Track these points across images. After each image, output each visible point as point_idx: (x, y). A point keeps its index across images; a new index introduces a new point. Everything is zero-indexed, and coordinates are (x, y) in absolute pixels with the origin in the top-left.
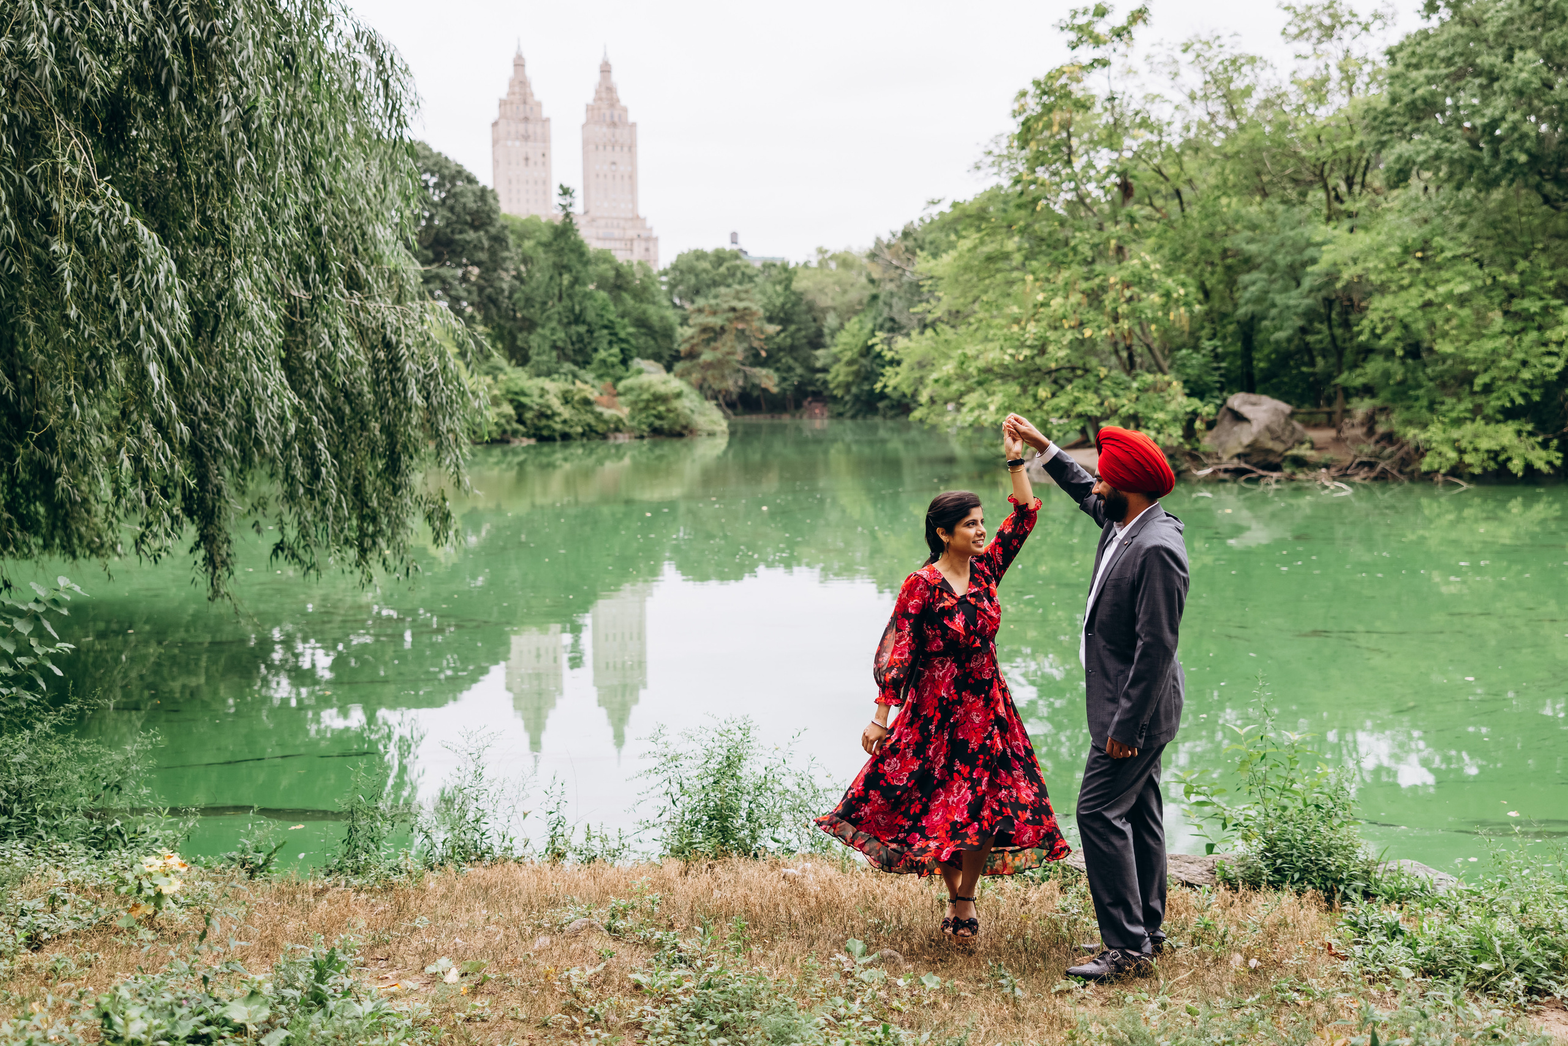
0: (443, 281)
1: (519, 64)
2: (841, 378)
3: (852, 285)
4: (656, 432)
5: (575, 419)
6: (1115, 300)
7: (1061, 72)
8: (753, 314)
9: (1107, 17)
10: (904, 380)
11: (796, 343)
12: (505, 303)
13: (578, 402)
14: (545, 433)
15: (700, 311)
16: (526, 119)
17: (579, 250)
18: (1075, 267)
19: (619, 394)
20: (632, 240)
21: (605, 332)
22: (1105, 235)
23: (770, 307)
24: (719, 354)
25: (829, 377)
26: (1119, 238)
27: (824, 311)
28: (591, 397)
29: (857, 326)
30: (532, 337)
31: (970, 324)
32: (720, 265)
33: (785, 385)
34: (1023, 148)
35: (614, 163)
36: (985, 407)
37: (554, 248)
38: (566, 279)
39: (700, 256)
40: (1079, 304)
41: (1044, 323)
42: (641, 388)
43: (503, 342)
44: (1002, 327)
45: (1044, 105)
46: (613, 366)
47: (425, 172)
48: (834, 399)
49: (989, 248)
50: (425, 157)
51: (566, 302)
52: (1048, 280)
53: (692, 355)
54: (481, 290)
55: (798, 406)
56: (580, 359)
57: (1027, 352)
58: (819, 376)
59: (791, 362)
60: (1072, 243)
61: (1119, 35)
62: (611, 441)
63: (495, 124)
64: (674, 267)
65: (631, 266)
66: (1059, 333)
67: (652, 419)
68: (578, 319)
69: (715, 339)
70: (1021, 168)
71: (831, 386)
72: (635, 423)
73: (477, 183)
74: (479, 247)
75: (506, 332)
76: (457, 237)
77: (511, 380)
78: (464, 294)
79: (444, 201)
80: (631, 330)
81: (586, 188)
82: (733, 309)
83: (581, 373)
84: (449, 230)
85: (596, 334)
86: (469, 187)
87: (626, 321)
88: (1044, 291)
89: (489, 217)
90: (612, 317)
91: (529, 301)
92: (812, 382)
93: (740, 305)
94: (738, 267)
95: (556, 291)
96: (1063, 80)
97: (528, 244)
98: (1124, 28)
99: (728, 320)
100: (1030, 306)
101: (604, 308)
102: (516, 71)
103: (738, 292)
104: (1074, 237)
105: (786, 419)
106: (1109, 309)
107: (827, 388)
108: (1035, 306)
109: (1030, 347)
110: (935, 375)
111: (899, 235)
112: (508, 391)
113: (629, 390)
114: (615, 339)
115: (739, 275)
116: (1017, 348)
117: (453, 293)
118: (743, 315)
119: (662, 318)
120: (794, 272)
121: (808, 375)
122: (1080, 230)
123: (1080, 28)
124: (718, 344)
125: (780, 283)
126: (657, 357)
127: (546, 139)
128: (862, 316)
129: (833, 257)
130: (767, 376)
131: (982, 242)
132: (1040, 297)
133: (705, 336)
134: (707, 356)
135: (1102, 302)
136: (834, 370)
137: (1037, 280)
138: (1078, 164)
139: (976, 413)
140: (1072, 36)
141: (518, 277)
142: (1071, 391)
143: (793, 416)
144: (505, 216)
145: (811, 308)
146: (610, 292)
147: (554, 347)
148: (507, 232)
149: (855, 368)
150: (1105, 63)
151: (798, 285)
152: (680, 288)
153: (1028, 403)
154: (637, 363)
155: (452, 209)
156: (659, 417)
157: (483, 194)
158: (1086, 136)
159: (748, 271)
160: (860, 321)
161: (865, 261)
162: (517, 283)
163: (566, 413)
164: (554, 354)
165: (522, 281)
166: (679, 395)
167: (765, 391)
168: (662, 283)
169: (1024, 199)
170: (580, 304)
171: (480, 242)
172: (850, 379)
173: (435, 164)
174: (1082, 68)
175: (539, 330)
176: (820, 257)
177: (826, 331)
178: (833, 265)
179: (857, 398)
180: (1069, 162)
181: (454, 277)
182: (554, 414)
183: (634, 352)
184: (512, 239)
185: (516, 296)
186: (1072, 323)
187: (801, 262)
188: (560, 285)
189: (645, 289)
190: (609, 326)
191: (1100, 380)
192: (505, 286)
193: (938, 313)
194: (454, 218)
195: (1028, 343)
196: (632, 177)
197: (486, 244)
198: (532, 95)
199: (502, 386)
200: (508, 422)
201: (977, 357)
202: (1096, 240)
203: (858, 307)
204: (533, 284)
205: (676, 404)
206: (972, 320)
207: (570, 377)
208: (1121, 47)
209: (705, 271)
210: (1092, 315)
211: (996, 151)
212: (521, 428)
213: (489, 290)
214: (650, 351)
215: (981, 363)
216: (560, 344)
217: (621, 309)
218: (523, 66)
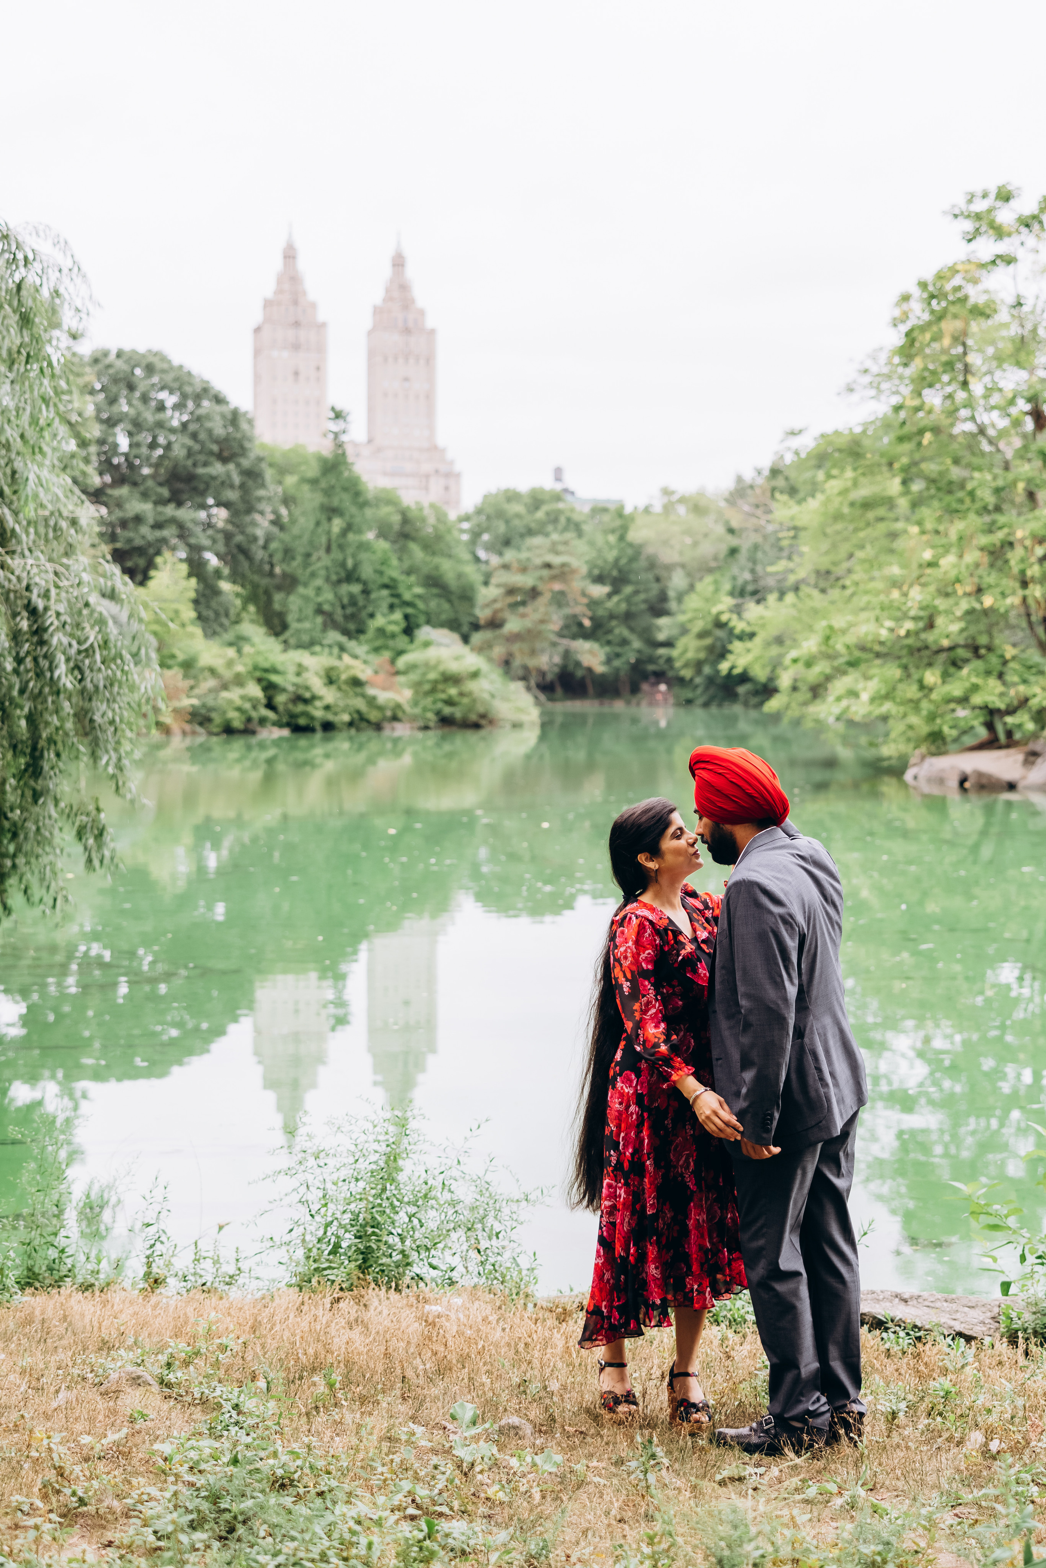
0: (181, 526)
1: (290, 255)
2: (690, 655)
3: (706, 535)
4: (446, 721)
5: (341, 704)
6: (1022, 560)
7: (954, 271)
8: (573, 571)
9: (1012, 203)
10: (757, 659)
11: (634, 609)
12: (259, 554)
13: (347, 682)
14: (302, 721)
15: (506, 567)
16: (297, 324)
17: (354, 489)
18: (972, 516)
19: (398, 673)
20: (427, 476)
21: (385, 592)
22: (1010, 476)
23: (600, 562)
24: (528, 623)
25: (675, 653)
26: (1029, 481)
27: (669, 568)
28: (363, 677)
29: (711, 588)
30: (292, 598)
31: (844, 587)
32: (537, 508)
33: (617, 663)
34: (906, 365)
35: (406, 379)
36: (853, 694)
37: (323, 484)
38: (337, 525)
39: (512, 496)
40: (977, 565)
41: (932, 588)
42: (427, 665)
43: (256, 604)
44: (877, 593)
45: (932, 312)
46: (393, 636)
47: (162, 389)
48: (681, 682)
49: (864, 492)
50: (163, 371)
51: (336, 555)
52: (937, 532)
53: (495, 624)
54: (228, 536)
55: (635, 689)
56: (352, 626)
57: (909, 625)
58: (662, 651)
59: (626, 633)
60: (969, 486)
61: (1027, 226)
62: (387, 732)
63: (257, 330)
64: (479, 511)
65: (421, 509)
66: (951, 601)
67: (440, 705)
68: (351, 576)
69: (523, 603)
70: (906, 390)
71: (678, 664)
72: (417, 711)
73: (227, 403)
74: (227, 483)
75: (261, 591)
76: (200, 471)
77: (259, 653)
78: (206, 542)
79: (184, 425)
80: (418, 590)
81: (371, 410)
82: (548, 566)
83: (352, 645)
84: (189, 463)
85: (373, 596)
86: (218, 408)
87: (413, 579)
88: (933, 547)
89: (242, 447)
90: (395, 574)
91: (288, 553)
92: (652, 660)
93: (556, 560)
94: (559, 512)
95: (324, 540)
96: (957, 281)
97: (291, 480)
98: (1034, 217)
99: (541, 578)
100: (914, 566)
101: (384, 562)
102: (285, 265)
103: (554, 544)
104: (972, 478)
105: (619, 706)
106: (1016, 570)
107: (672, 668)
108: (920, 566)
109: (915, 619)
110: (794, 654)
111: (766, 473)
112: (256, 668)
113: (411, 668)
114: (397, 601)
115: (563, 520)
116: (897, 620)
117: (192, 541)
118: (563, 573)
119: (460, 576)
120: (631, 518)
121: (648, 651)
122: (979, 469)
123: (978, 217)
124: (528, 609)
125: (613, 531)
126: (453, 625)
127: (321, 349)
128: (717, 575)
129: (682, 500)
130: (591, 652)
131: (855, 483)
132: (928, 555)
133: (510, 600)
134: (513, 625)
135: (1007, 561)
136: (681, 644)
137: (923, 532)
138: (977, 387)
139: (844, 703)
140: (968, 226)
141: (277, 522)
142: (968, 674)
143: (628, 703)
144: (263, 446)
145: (652, 564)
146: (394, 542)
147: (319, 611)
148: (264, 465)
149: (708, 641)
150: (1009, 260)
151: (635, 535)
152: (486, 537)
153: (911, 691)
154: (425, 632)
155: (194, 436)
156: (450, 702)
157: (235, 418)
158: (990, 351)
159: (576, 517)
160: (716, 582)
161: (723, 504)
162: (275, 530)
163: (329, 695)
164: (319, 620)
165: (282, 528)
166: (475, 675)
167: (589, 670)
168: (463, 531)
169: (907, 429)
170: (354, 556)
171: (228, 475)
172: (702, 655)
173: (176, 379)
174: (983, 266)
175: (301, 590)
176: (665, 500)
177: (671, 594)
178: (682, 510)
179: (711, 681)
180: (965, 384)
181: (195, 522)
182: (314, 698)
183: (422, 619)
184: (269, 474)
185: (274, 545)
186: (968, 589)
187: (641, 505)
188: (329, 533)
189: (439, 538)
190: (390, 586)
191: (1005, 663)
192: (260, 533)
193: (802, 574)
194: (197, 447)
195: (912, 613)
196: (429, 397)
197: (237, 479)
198: (304, 293)
199: (249, 662)
200: (254, 707)
201: (844, 632)
202: (1000, 483)
203: (713, 564)
204: (295, 531)
205: (472, 686)
206: (848, 582)
207: (336, 650)
208: (1031, 241)
209: (518, 516)
210: (991, 579)
211: (875, 369)
212: (271, 715)
213: (239, 538)
214: (444, 617)
215: (851, 639)
216: (326, 607)
217: (406, 564)
218: (294, 258)
